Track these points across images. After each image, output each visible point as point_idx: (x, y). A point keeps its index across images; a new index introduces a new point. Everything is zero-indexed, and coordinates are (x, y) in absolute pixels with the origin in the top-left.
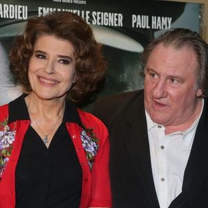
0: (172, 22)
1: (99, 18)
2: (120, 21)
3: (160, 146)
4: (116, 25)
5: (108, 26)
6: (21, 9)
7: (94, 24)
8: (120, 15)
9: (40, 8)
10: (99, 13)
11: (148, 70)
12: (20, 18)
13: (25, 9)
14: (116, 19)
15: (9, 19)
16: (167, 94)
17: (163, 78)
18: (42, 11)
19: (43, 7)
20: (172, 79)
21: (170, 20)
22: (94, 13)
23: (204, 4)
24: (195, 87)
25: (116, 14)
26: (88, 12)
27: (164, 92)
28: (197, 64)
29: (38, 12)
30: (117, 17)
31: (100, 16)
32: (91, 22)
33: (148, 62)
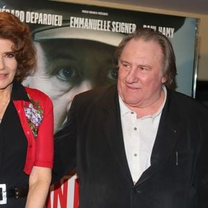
0: (175, 31)
1: (117, 27)
2: (134, 29)
3: (134, 127)
4: (130, 33)
5: (124, 33)
6: (57, 18)
7: (113, 31)
8: (134, 25)
9: (72, 18)
10: (117, 23)
11: (122, 62)
12: (56, 25)
13: (60, 18)
14: (130, 28)
15: (47, 25)
16: (138, 79)
17: (134, 67)
18: (73, 20)
19: (74, 16)
20: (141, 67)
21: (173, 30)
22: (114, 23)
23: (199, 19)
24: (161, 74)
25: (131, 24)
26: (109, 22)
27: (135, 78)
28: (163, 55)
29: (69, 21)
30: (132, 26)
31: (118, 25)
32: (111, 30)
33: (122, 55)
